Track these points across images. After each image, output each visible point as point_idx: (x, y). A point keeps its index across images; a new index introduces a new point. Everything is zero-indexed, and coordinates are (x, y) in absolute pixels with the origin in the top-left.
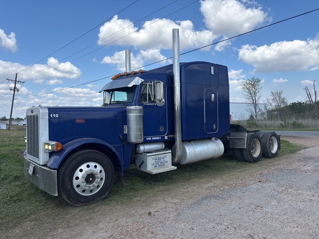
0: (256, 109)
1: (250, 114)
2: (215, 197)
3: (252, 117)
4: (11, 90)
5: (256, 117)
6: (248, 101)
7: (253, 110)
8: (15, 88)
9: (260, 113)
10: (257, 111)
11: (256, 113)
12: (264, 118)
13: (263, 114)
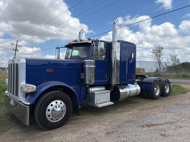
0: (160, 65)
1: (156, 68)
2: (133, 122)
3: (157, 70)
4: (14, 50)
5: (160, 70)
6: (155, 60)
7: (158, 66)
8: (16, 49)
9: (162, 68)
10: (161, 67)
11: (160, 68)
12: (165, 71)
13: (164, 69)
